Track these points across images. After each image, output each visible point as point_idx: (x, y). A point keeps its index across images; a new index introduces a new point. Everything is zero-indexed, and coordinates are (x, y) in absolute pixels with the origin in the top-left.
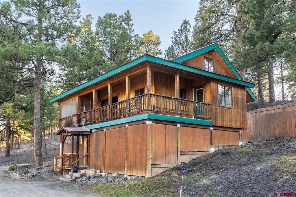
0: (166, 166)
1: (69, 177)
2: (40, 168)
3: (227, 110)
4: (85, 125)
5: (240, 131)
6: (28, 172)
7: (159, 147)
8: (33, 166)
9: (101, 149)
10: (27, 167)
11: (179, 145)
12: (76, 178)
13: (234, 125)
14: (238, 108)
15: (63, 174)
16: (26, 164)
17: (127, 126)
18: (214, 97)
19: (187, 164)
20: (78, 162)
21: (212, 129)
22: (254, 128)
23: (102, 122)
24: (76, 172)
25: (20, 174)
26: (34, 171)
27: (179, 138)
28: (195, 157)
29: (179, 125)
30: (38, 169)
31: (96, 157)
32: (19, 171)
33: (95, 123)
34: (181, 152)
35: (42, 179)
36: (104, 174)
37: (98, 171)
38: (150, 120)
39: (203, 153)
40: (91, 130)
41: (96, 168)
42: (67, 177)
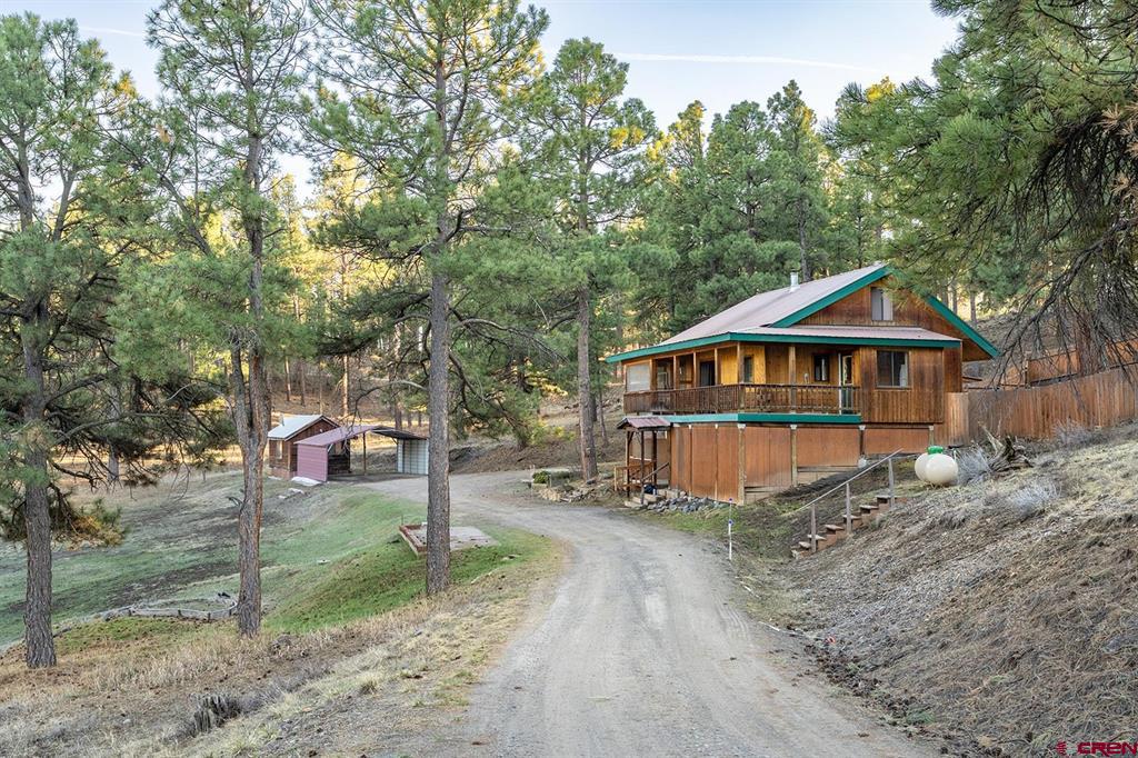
0: (771, 489)
1: (639, 501)
2: (594, 482)
3: (897, 394)
4: (664, 413)
5: (931, 428)
6: (573, 489)
7: (757, 461)
8: (580, 476)
9: (686, 457)
10: (566, 476)
11: (794, 458)
12: (650, 503)
13: (914, 418)
14: (922, 387)
15: (632, 494)
16: (565, 470)
17: (716, 426)
18: (866, 373)
19: (809, 486)
20: (655, 475)
21: (862, 427)
22: (965, 420)
23: (686, 413)
24: (651, 493)
25: (559, 491)
26: (582, 487)
27: (794, 446)
28: (825, 476)
29: (794, 427)
30: (589, 483)
31: (680, 468)
32: (554, 486)
33: (678, 413)
34: (798, 468)
35: (597, 502)
36: (689, 499)
37: (683, 493)
38: (742, 422)
39: (844, 469)
40: (672, 424)
41: (681, 488)
42: (636, 502)
